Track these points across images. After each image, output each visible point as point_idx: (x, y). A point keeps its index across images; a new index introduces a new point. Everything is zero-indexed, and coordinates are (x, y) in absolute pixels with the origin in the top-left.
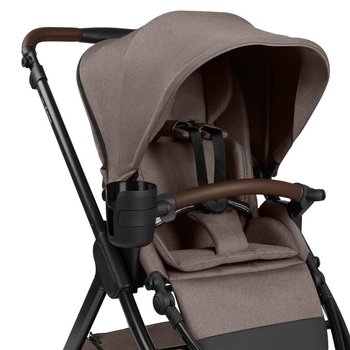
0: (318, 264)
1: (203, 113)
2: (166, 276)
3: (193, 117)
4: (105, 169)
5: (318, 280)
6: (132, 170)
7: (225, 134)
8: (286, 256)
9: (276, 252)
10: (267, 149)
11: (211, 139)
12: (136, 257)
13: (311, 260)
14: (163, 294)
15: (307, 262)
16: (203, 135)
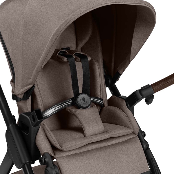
0: (145, 136)
1: (75, 43)
2: (53, 155)
3: (69, 45)
4: (13, 81)
5: (145, 146)
6: (30, 84)
7: (89, 59)
8: (127, 133)
9: (121, 132)
10: (113, 65)
11: (80, 62)
12: (33, 141)
13: (140, 134)
14: (51, 168)
15: (138, 135)
16: (76, 59)
